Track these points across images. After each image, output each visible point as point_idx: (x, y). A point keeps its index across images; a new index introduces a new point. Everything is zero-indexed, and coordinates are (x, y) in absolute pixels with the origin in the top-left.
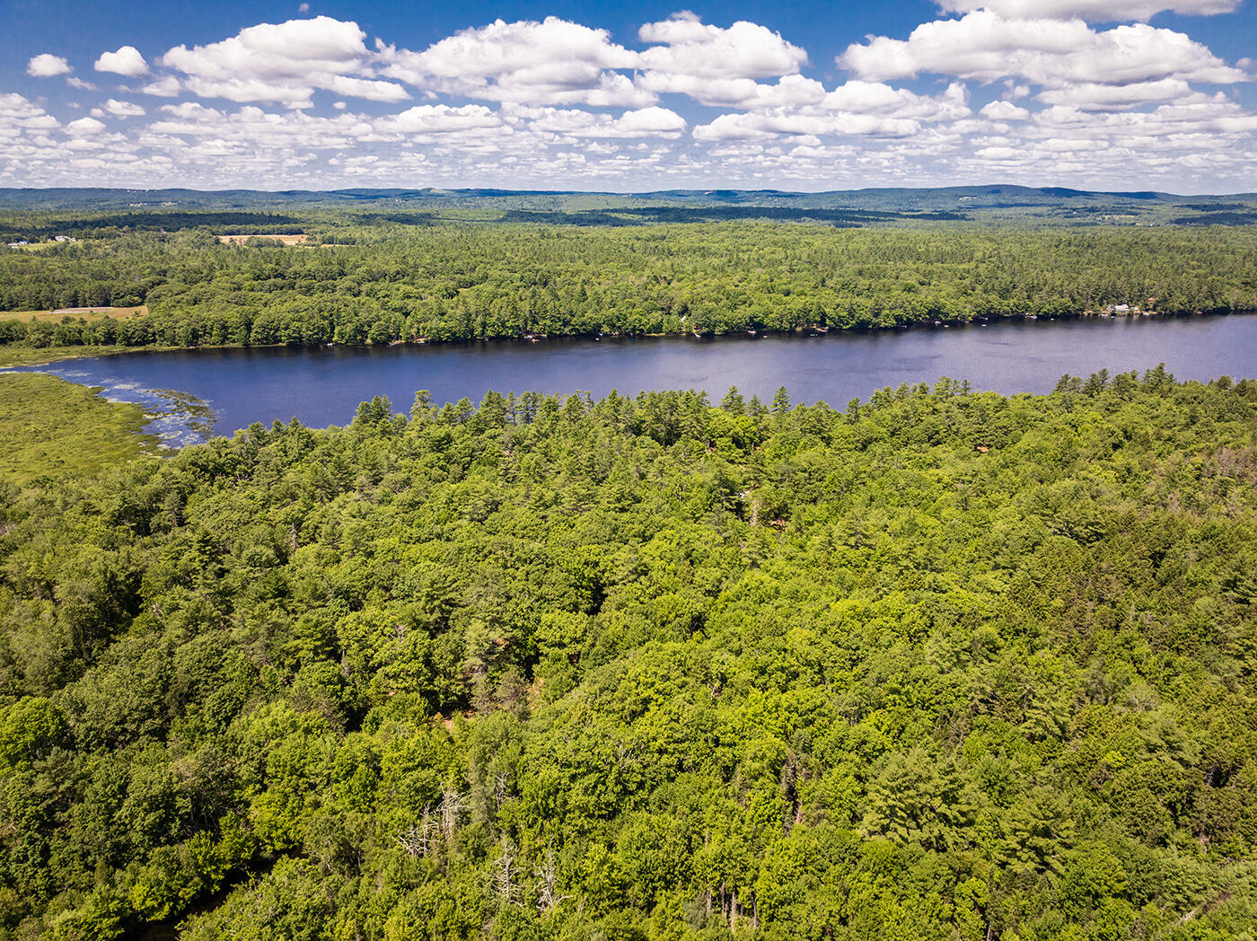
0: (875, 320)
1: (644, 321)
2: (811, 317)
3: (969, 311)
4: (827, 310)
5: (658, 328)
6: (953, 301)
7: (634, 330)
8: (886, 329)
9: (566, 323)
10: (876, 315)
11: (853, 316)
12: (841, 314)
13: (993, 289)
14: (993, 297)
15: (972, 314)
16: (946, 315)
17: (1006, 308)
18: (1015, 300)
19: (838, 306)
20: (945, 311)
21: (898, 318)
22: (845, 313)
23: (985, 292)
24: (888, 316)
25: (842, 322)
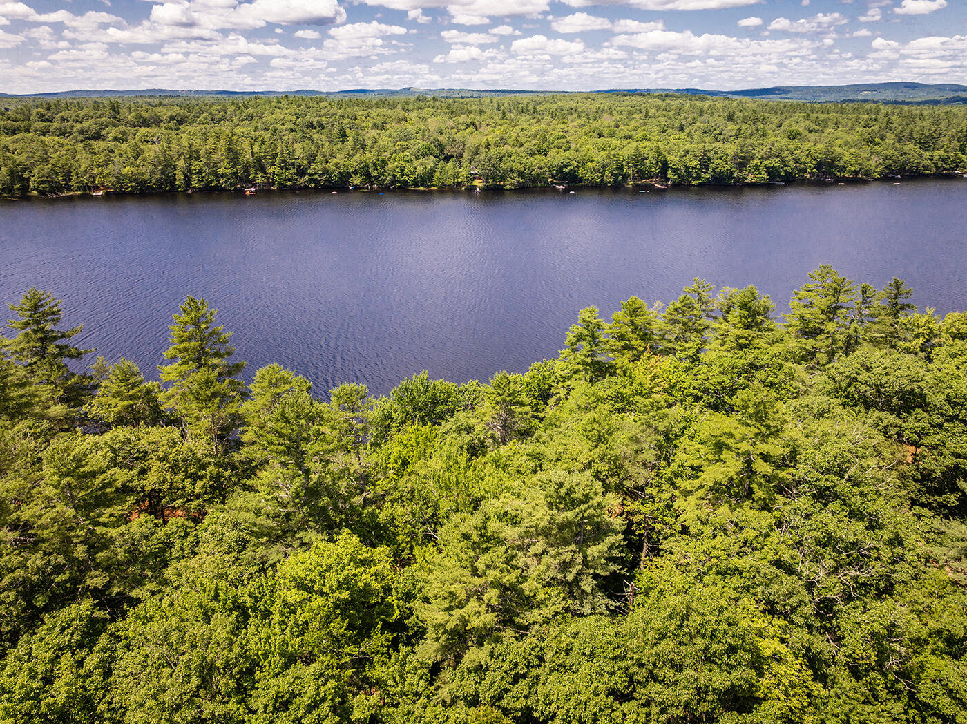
0: (737, 173)
1: (409, 168)
2: (646, 168)
3: (874, 164)
4: (669, 158)
5: (427, 178)
6: (852, 150)
7: (394, 181)
8: (754, 186)
9: (301, 172)
10: (741, 166)
11: (707, 167)
12: (689, 164)
13: (912, 137)
14: (912, 149)
15: (878, 169)
16: (843, 169)
17: (927, 162)
18: (942, 152)
19: (687, 152)
20: (841, 163)
21: (771, 171)
22: (695, 163)
23: (900, 140)
24: (756, 167)
25: (690, 174)
